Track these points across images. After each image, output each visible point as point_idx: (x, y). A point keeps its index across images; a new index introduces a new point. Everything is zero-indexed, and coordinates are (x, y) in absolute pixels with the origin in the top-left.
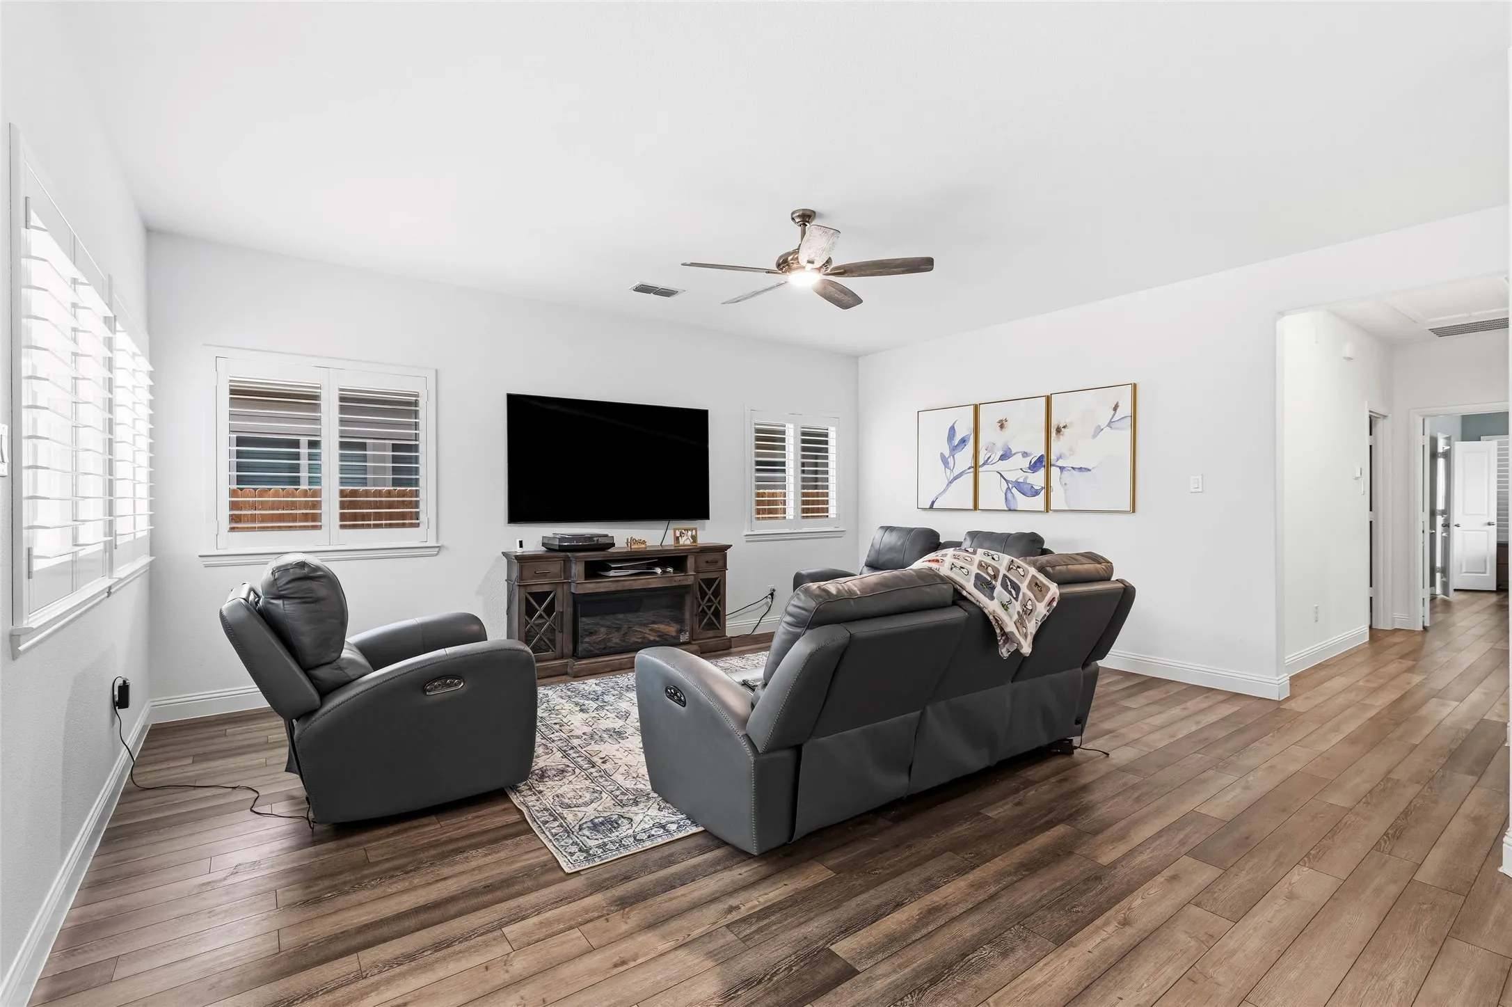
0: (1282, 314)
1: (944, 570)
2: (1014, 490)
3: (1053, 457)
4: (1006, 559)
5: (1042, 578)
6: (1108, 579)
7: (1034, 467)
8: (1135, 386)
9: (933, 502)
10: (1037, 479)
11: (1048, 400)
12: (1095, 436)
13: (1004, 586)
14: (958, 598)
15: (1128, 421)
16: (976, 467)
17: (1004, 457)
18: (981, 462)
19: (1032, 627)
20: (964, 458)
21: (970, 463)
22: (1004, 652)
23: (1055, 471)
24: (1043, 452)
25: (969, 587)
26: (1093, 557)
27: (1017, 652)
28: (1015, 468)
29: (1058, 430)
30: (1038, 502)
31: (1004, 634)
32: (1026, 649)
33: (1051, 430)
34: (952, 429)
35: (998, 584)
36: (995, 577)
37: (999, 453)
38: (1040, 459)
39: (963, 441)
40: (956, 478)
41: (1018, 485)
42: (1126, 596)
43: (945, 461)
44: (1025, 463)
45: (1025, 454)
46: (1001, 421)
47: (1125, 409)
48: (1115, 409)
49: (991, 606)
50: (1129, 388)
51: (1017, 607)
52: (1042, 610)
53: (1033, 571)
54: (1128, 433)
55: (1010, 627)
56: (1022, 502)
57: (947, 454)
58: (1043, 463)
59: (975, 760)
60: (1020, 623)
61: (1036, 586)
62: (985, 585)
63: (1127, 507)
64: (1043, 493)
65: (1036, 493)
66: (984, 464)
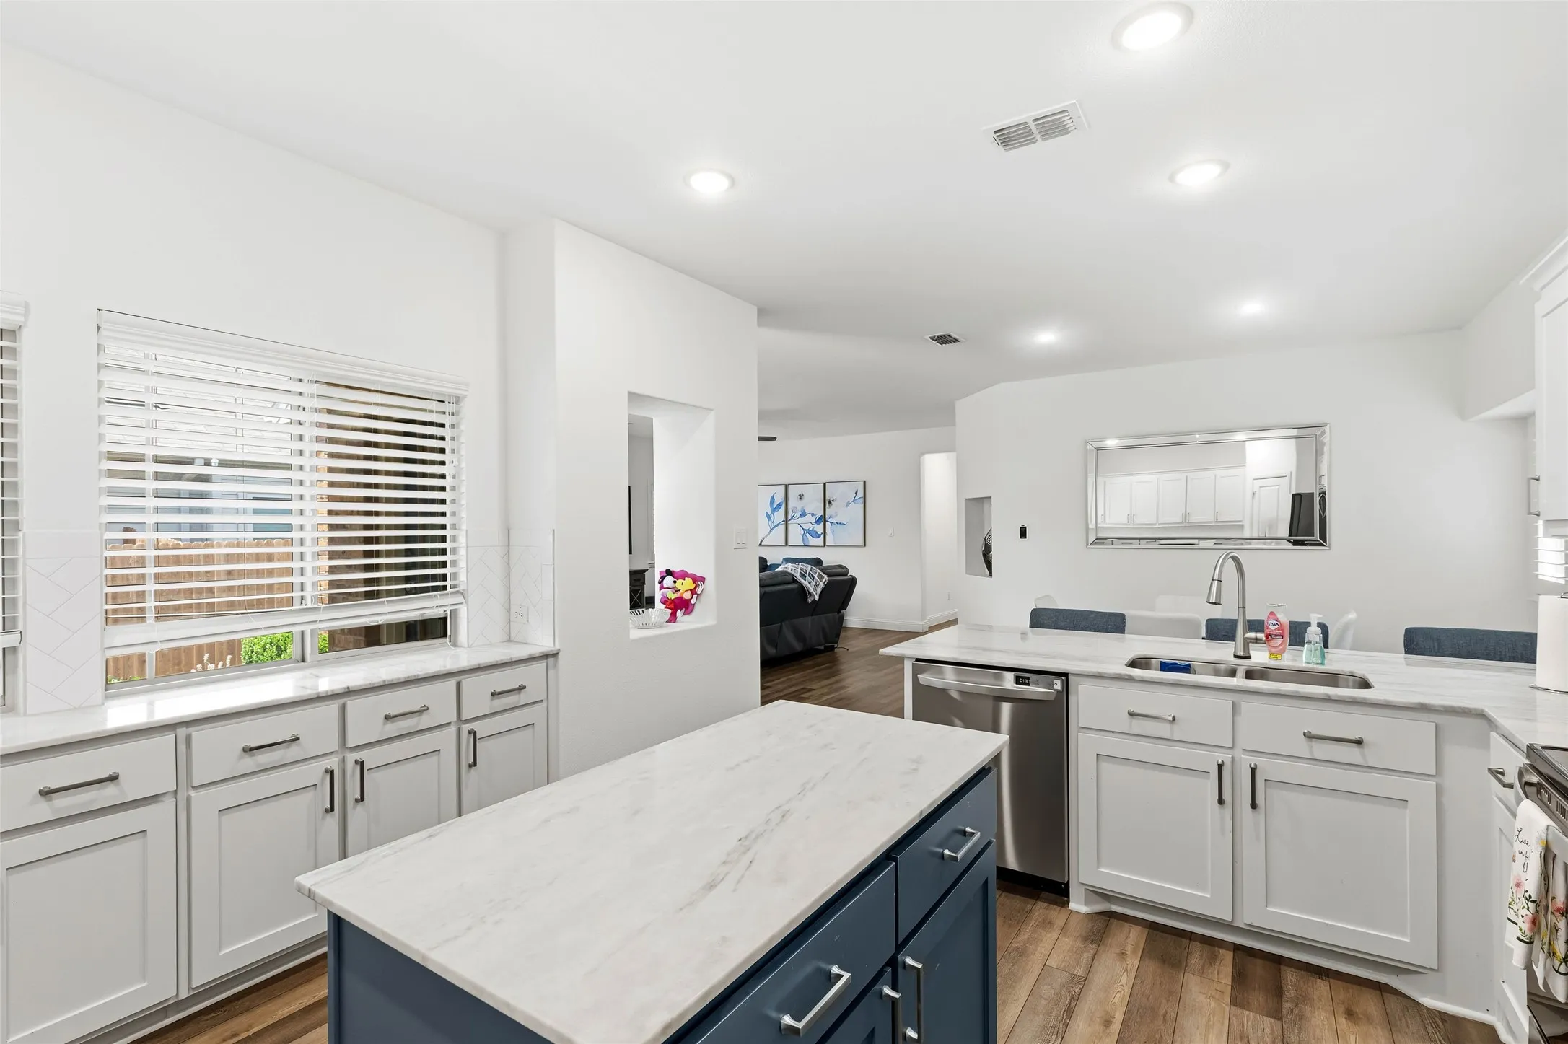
0: (923, 454)
1: (789, 571)
2: (808, 535)
3: (827, 517)
4: (810, 566)
5: (823, 574)
6: (846, 575)
7: (818, 522)
8: (865, 482)
9: (761, 542)
10: (819, 528)
11: (825, 484)
12: (847, 506)
13: (809, 576)
14: (794, 581)
15: (862, 500)
16: (786, 521)
17: (802, 515)
18: (789, 518)
19: (819, 591)
20: (780, 515)
21: (783, 519)
22: (809, 601)
23: (828, 524)
24: (822, 514)
25: (798, 576)
26: (841, 567)
27: (814, 599)
28: (808, 521)
29: (830, 502)
30: (820, 541)
31: (809, 593)
32: (817, 598)
33: (827, 502)
34: (773, 499)
35: (807, 576)
36: (806, 573)
37: (800, 513)
38: (820, 518)
39: (779, 505)
40: (775, 527)
41: (809, 531)
42: (853, 582)
43: (769, 517)
44: (813, 519)
45: (813, 515)
46: (800, 495)
47: (861, 494)
48: (856, 493)
49: (805, 583)
50: (862, 483)
51: (813, 583)
52: (822, 585)
53: (819, 571)
54: (862, 505)
55: (812, 591)
56: (812, 541)
57: (770, 513)
58: (822, 520)
59: (798, 647)
60: (815, 589)
61: (820, 576)
62: (803, 576)
63: (862, 543)
64: (822, 536)
65: (819, 536)
66: (792, 518)
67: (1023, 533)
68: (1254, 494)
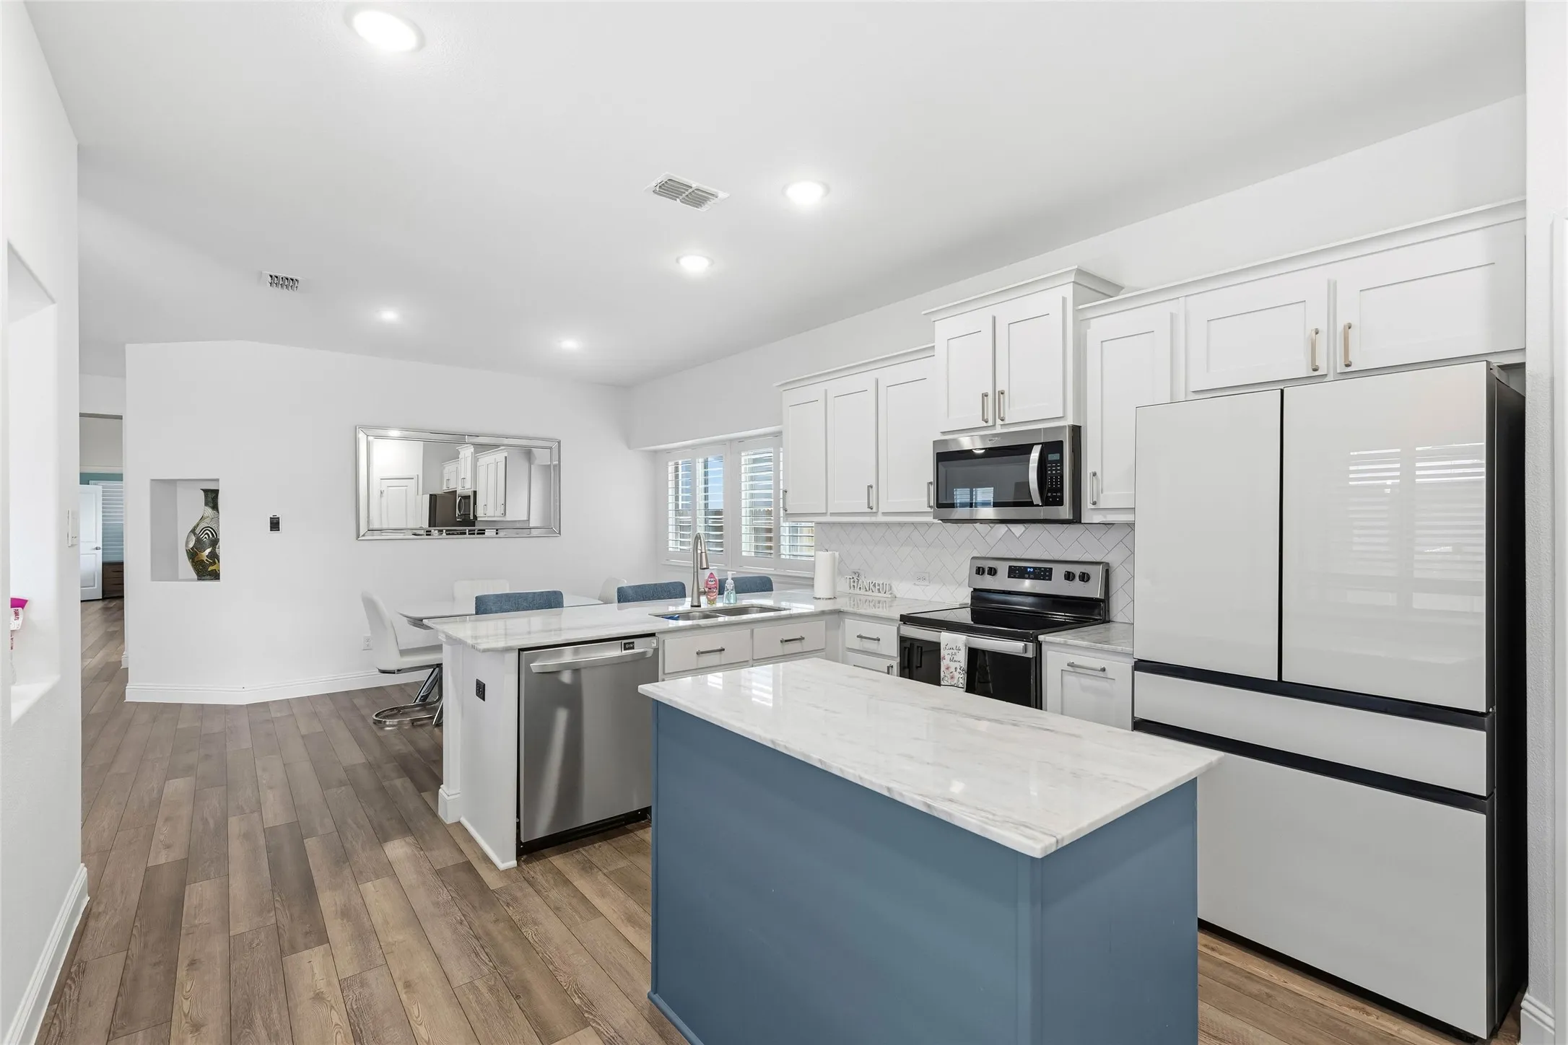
67: (275, 525)
68: (381, 493)
